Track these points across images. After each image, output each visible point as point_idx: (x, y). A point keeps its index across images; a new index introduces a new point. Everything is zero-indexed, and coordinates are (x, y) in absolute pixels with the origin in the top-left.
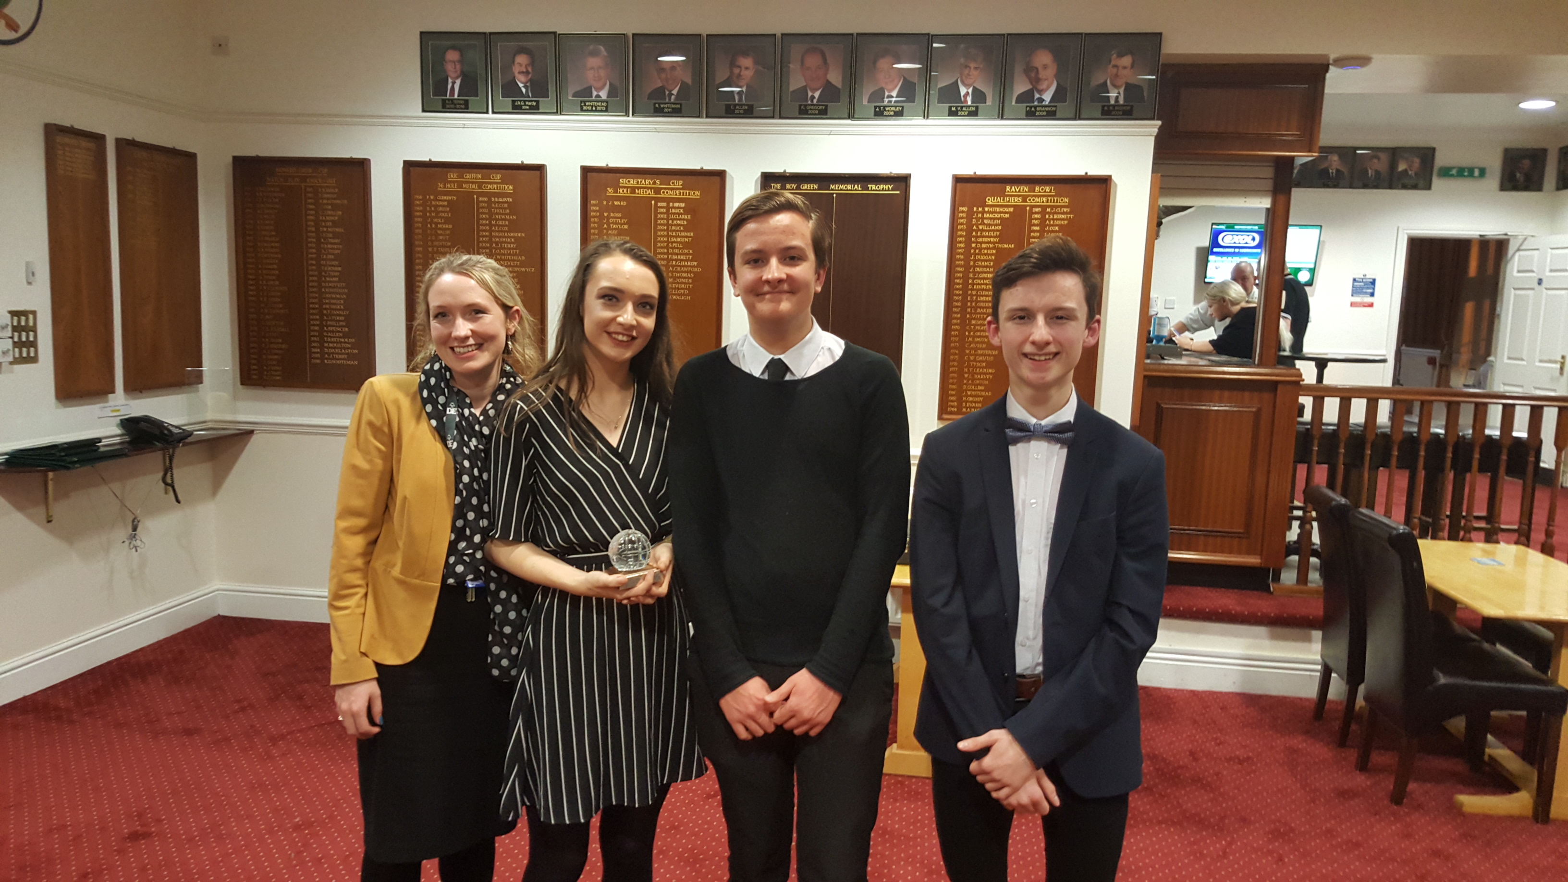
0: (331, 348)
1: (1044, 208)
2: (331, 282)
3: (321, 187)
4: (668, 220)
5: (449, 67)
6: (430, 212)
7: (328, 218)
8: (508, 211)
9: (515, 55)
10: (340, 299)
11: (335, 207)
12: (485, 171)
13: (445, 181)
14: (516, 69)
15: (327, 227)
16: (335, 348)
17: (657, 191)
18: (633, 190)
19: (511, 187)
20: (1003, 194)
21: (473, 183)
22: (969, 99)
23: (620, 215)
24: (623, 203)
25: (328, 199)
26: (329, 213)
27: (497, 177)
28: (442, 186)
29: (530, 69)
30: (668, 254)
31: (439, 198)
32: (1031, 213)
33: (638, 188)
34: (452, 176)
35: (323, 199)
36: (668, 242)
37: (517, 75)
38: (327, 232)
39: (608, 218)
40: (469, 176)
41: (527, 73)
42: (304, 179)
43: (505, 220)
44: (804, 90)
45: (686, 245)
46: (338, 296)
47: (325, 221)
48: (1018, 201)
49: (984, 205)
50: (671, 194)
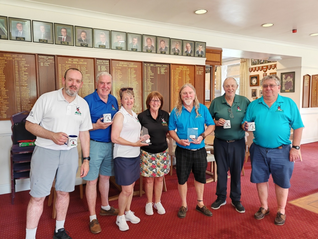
0: (25, 107)
1: (186, 70)
2: (24, 88)
3: (20, 61)
4: (130, 72)
5: (63, 33)
6: (64, 69)
7: (22, 70)
8: (85, 69)
9: (81, 32)
10: (27, 93)
11: (25, 67)
12: (79, 59)
13: (68, 61)
14: (82, 36)
15: (22, 72)
16: (26, 107)
17: (128, 65)
18: (123, 65)
19: (86, 63)
20: (179, 68)
21: (76, 62)
22: (177, 51)
23: (120, 71)
24: (120, 68)
25: (22, 64)
26: (23, 68)
27: (82, 60)
28: (67, 62)
29: (85, 36)
30: (131, 80)
31: (66, 65)
32: (184, 71)
33: (124, 65)
34: (70, 59)
35: (20, 64)
36: (131, 77)
37: (82, 37)
38: (22, 74)
39: (117, 71)
40: (75, 60)
41: (85, 37)
42: (14, 58)
43: (85, 71)
44: (147, 47)
45: (135, 78)
46: (27, 92)
47: (22, 71)
48: (181, 69)
49: (176, 70)
50: (131, 66)
